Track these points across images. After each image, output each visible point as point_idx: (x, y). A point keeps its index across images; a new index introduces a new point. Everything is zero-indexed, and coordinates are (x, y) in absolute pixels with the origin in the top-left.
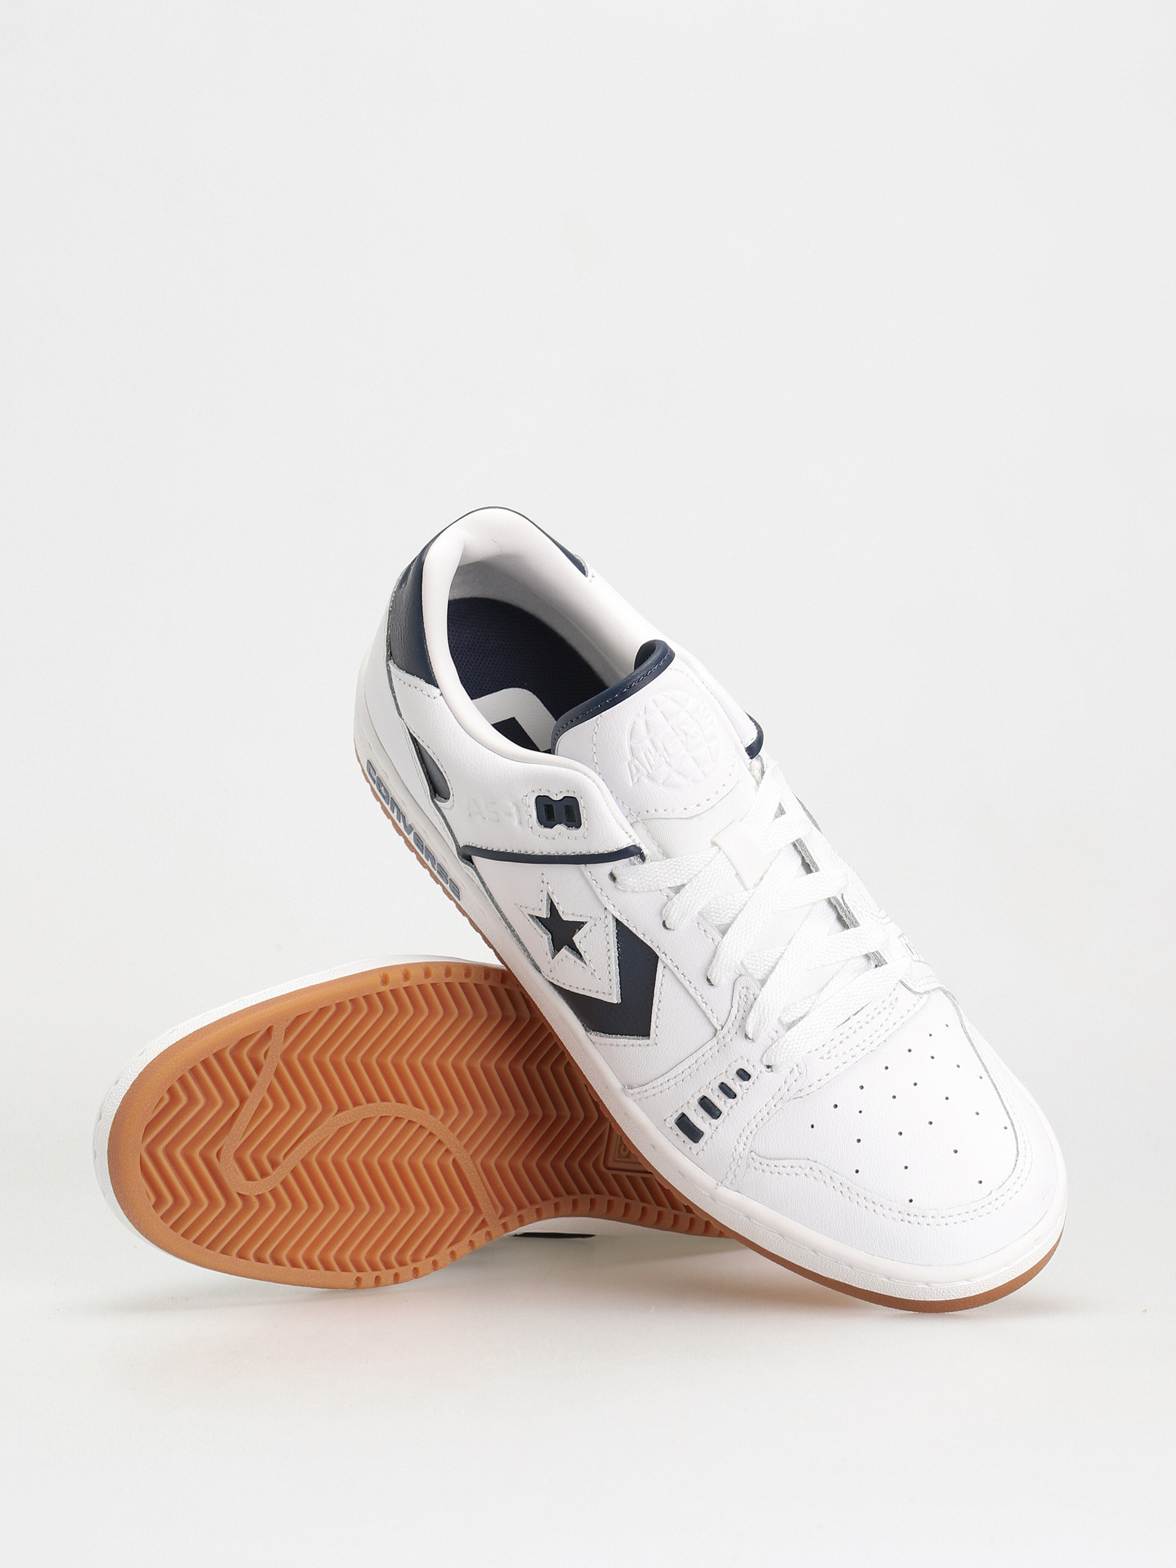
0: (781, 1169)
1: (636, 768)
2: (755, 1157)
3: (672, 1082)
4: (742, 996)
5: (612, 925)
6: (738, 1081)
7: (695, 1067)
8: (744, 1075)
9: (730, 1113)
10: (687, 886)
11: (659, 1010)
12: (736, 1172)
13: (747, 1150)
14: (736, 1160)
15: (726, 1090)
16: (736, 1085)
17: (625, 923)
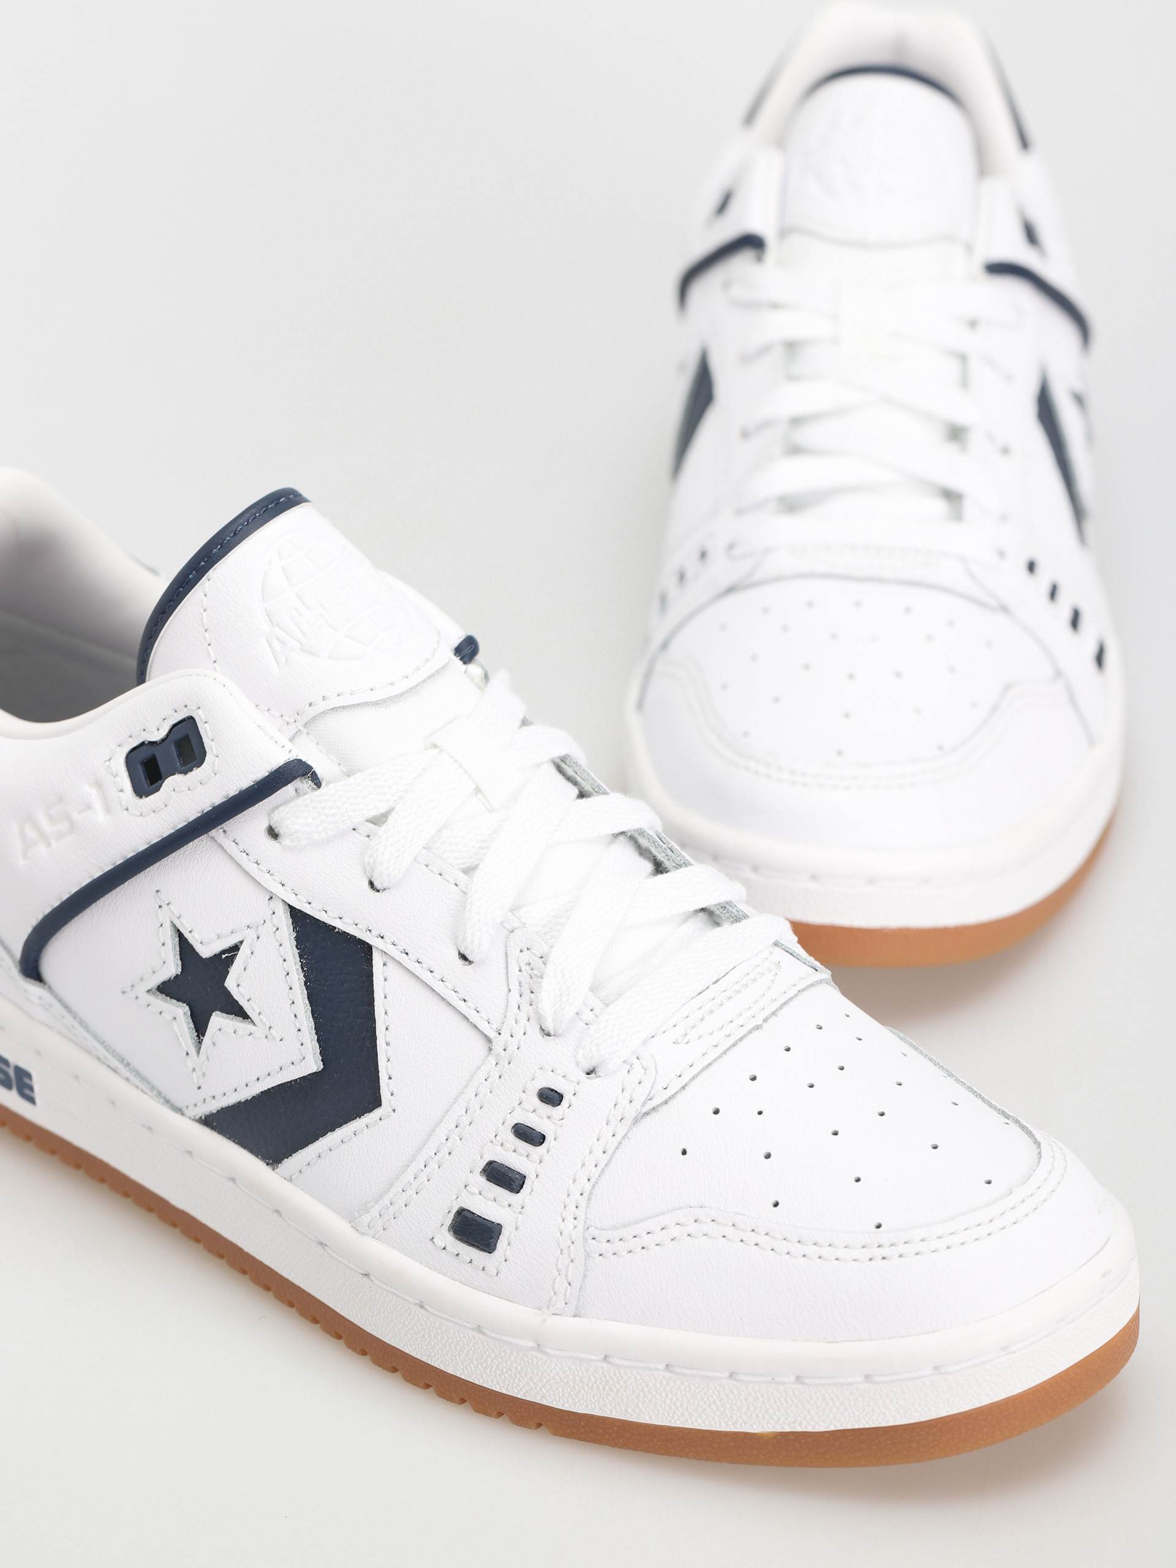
0: (646, 1240)
1: (278, 639)
2: (596, 1233)
3: (433, 1165)
4: (523, 967)
5: (284, 922)
6: (545, 1109)
7: (465, 1120)
8: (551, 1097)
9: (540, 1171)
10: (396, 809)
11: (388, 1044)
12: (570, 1276)
13: (581, 1227)
14: (565, 1251)
15: (528, 1135)
16: (539, 1118)
17: (307, 910)
